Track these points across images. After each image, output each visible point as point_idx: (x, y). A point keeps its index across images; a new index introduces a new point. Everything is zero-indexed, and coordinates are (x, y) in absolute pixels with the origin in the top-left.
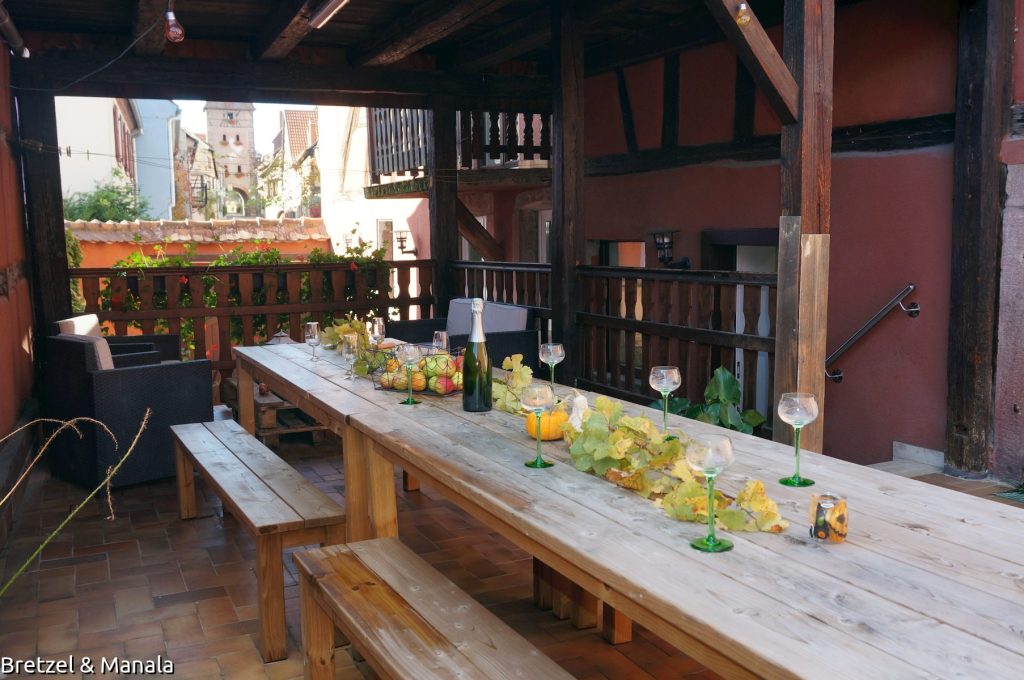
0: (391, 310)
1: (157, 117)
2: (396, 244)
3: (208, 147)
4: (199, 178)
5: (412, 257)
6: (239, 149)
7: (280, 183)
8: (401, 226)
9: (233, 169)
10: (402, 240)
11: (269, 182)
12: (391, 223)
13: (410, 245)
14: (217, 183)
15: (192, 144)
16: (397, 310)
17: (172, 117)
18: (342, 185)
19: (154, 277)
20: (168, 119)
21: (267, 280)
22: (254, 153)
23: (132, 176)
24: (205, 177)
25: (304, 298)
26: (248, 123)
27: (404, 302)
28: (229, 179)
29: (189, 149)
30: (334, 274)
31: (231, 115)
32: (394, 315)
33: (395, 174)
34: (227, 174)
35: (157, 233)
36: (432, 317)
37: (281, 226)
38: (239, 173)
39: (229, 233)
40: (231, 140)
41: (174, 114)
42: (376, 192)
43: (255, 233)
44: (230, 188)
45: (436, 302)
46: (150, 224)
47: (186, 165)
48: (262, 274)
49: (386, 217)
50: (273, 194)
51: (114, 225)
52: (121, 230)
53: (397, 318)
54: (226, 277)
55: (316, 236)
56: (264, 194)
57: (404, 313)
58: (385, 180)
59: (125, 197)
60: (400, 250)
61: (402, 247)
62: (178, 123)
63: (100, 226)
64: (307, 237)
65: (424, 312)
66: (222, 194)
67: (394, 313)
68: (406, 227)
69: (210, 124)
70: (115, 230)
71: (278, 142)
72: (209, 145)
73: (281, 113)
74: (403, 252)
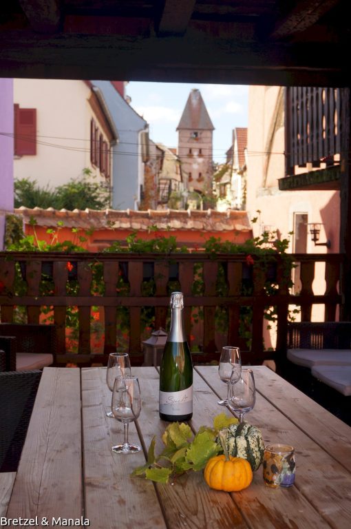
0: (292, 307)
1: (130, 131)
2: (310, 237)
3: (176, 158)
4: (168, 182)
5: (323, 250)
6: (200, 160)
7: (228, 186)
8: (315, 218)
9: (195, 176)
10: (315, 232)
11: (221, 185)
12: (307, 215)
13: (323, 238)
14: (181, 185)
15: (160, 153)
16: (299, 308)
17: (141, 130)
18: (265, 181)
19: (43, 262)
20: (138, 132)
21: (157, 269)
22: (212, 162)
23: (107, 176)
24: (172, 181)
25: (198, 290)
26: (208, 140)
27: (306, 299)
28: (192, 183)
29: (158, 157)
30: (230, 266)
31: (196, 134)
32: (295, 314)
33: (309, 165)
34: (190, 179)
35: (102, 221)
36: (337, 319)
37: (209, 217)
38: (200, 179)
39: (163, 222)
40: (195, 153)
41: (143, 128)
42: (290, 183)
43: (186, 222)
44: (192, 189)
45: (343, 302)
46: (97, 213)
47: (154, 171)
48: (153, 263)
49: (302, 211)
50: (223, 195)
51: (67, 213)
52: (72, 217)
53: (298, 318)
54: (114, 265)
55: (239, 227)
56: (217, 193)
57: (306, 314)
58: (299, 171)
59: (94, 192)
60: (313, 242)
61: (315, 239)
62: (147, 135)
63: (54, 213)
64: (231, 228)
65: (329, 313)
66: (185, 194)
67: (296, 311)
68: (318, 219)
69: (180, 141)
70: (66, 217)
71: (230, 154)
72: (178, 156)
73: (233, 131)
74: (316, 245)
